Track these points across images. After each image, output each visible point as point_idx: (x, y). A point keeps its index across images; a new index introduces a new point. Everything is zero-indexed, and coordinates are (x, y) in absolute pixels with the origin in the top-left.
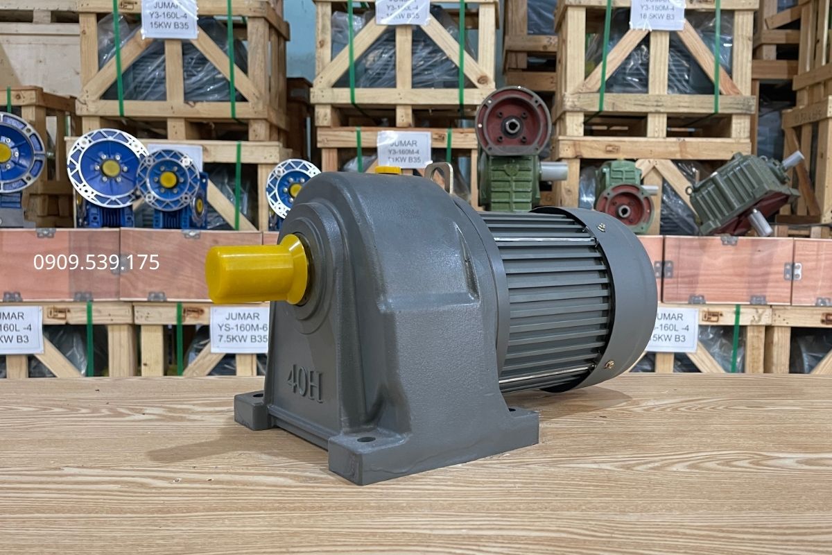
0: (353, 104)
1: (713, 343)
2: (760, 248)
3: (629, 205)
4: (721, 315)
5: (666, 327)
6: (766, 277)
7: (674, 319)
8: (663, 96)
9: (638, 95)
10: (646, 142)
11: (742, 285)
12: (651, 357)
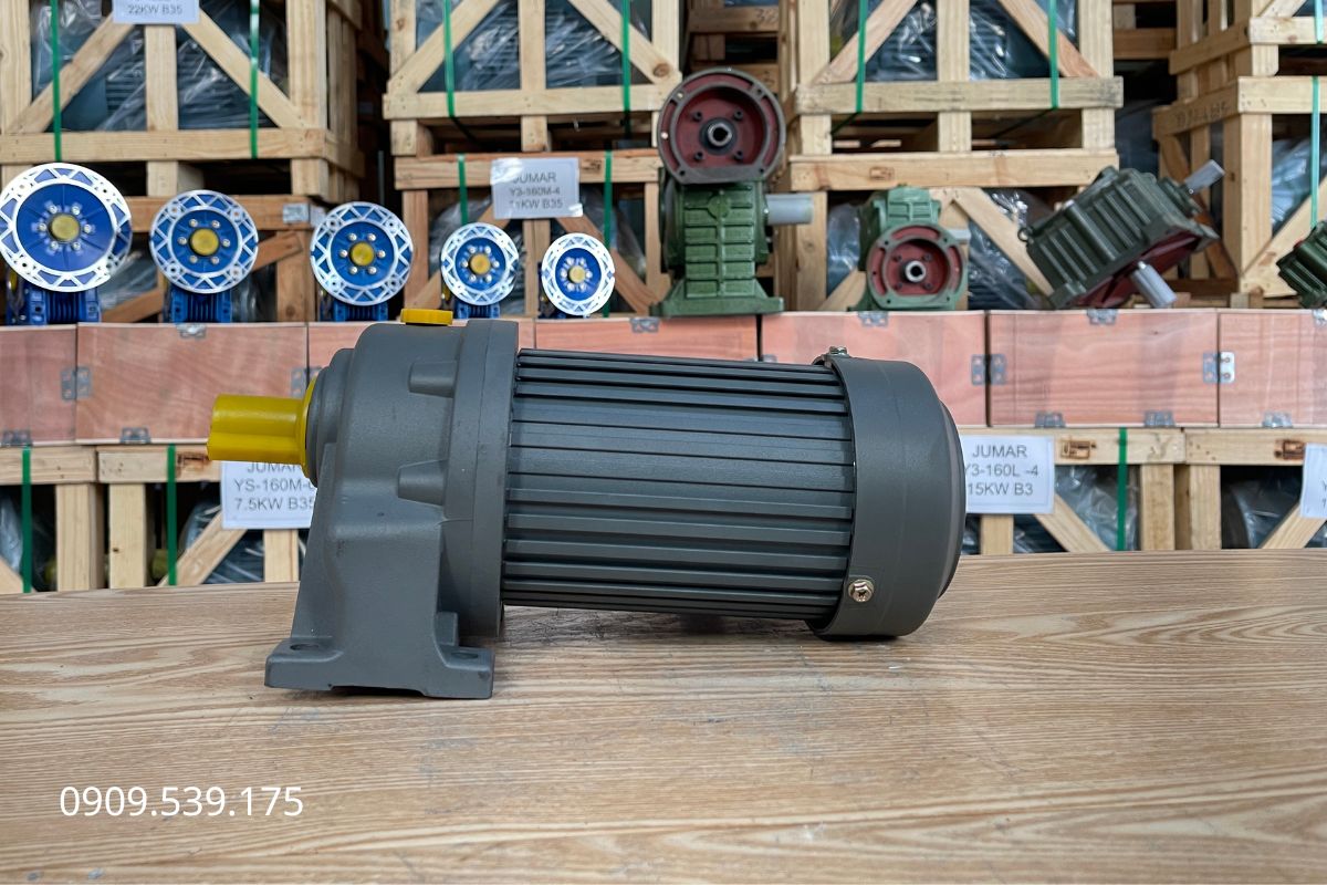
0: (453, 118)
1: (1079, 496)
2: (1157, 328)
3: (923, 260)
4: (1094, 446)
5: (998, 470)
6: (1171, 379)
7: (1010, 456)
8: (964, 83)
9: (920, 83)
10: (939, 160)
11: (1129, 393)
12: (973, 523)
